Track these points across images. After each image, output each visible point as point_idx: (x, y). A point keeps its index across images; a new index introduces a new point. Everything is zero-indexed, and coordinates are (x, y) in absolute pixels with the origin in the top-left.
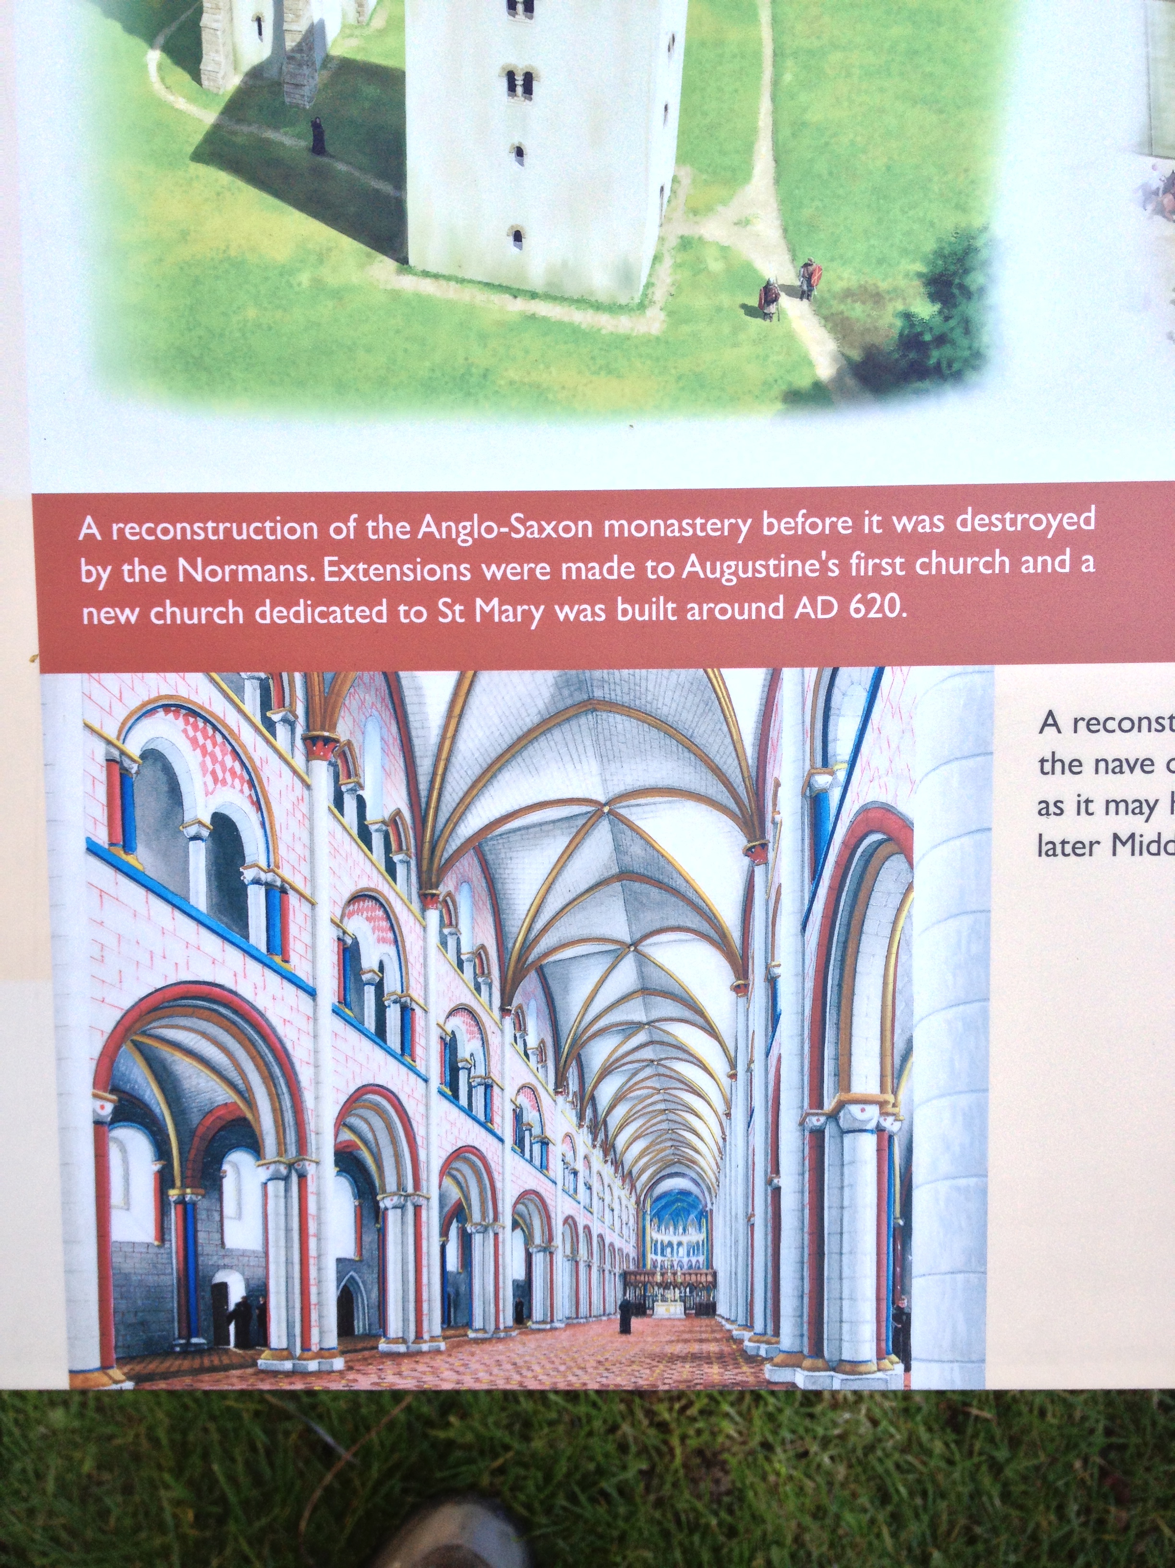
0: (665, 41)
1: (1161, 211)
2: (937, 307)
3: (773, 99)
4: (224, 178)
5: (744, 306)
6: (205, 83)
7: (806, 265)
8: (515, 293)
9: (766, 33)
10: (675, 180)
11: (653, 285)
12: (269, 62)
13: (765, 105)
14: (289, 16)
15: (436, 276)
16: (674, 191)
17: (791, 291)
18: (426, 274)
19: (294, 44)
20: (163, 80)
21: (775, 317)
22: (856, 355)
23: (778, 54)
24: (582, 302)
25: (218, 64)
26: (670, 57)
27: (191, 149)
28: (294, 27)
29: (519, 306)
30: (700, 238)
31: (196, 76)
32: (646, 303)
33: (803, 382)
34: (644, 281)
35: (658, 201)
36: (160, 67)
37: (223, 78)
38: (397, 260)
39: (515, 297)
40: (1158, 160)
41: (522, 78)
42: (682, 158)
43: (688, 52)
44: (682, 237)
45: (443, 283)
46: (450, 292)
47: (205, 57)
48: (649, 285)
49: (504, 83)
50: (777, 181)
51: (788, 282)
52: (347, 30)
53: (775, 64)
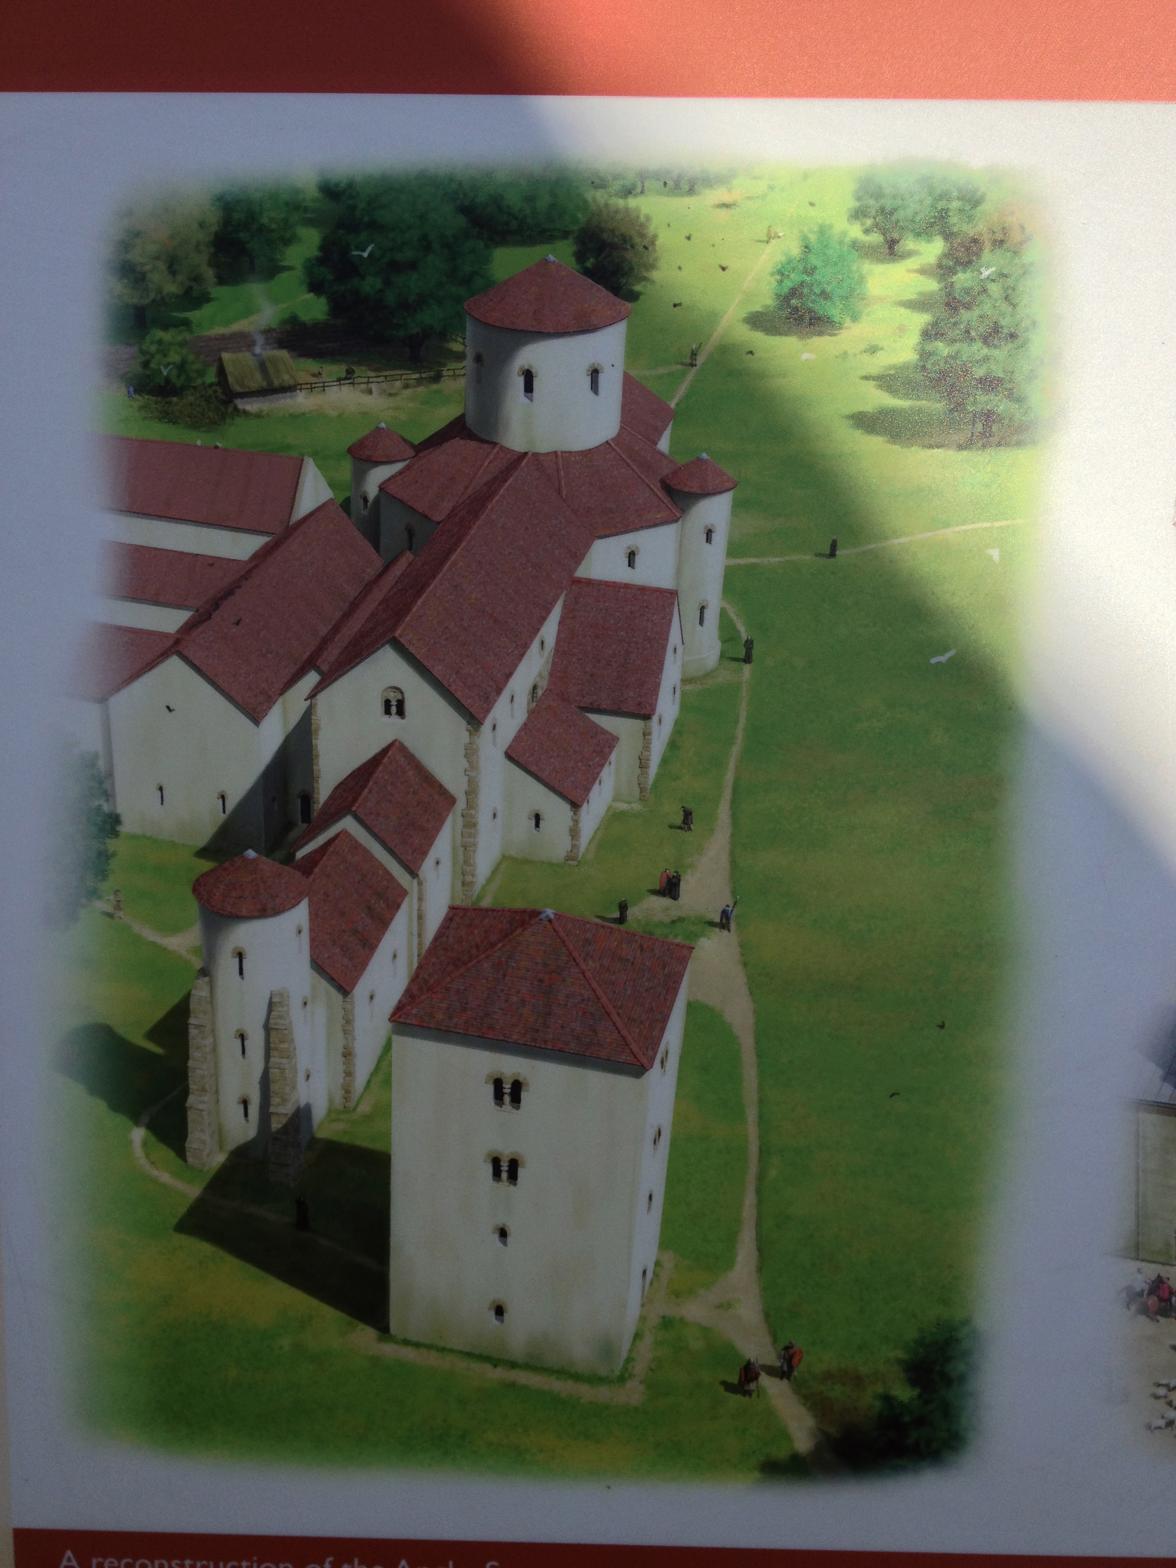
0: (651, 1133)
1: (1145, 1311)
2: (916, 1392)
3: (758, 1192)
4: (206, 1248)
5: (724, 1383)
6: (190, 1160)
7: (787, 1348)
8: (495, 1362)
9: (752, 1132)
10: (658, 1264)
11: (633, 1360)
12: (254, 1140)
13: (750, 1199)
14: (275, 1100)
15: (417, 1345)
16: (656, 1275)
17: (771, 1371)
18: (406, 1342)
19: (280, 1126)
20: (147, 1155)
21: (754, 1395)
22: (833, 1431)
23: (764, 1151)
24: (562, 1373)
25: (204, 1142)
26: (655, 1149)
27: (174, 1221)
28: (282, 1110)
29: (498, 1374)
30: (682, 1319)
31: (181, 1151)
32: (626, 1375)
33: (781, 1453)
34: (624, 1355)
35: (640, 1281)
36: (145, 1144)
37: (208, 1155)
38: (379, 1329)
39: (495, 1366)
40: (1144, 1264)
41: (507, 1164)
42: (664, 1244)
43: (674, 1145)
44: (664, 1317)
45: (423, 1351)
46: (431, 1359)
47: (189, 1135)
48: (629, 1360)
49: (489, 1169)
50: (760, 1269)
51: (769, 1363)
52: (333, 1114)
53: (760, 1159)
